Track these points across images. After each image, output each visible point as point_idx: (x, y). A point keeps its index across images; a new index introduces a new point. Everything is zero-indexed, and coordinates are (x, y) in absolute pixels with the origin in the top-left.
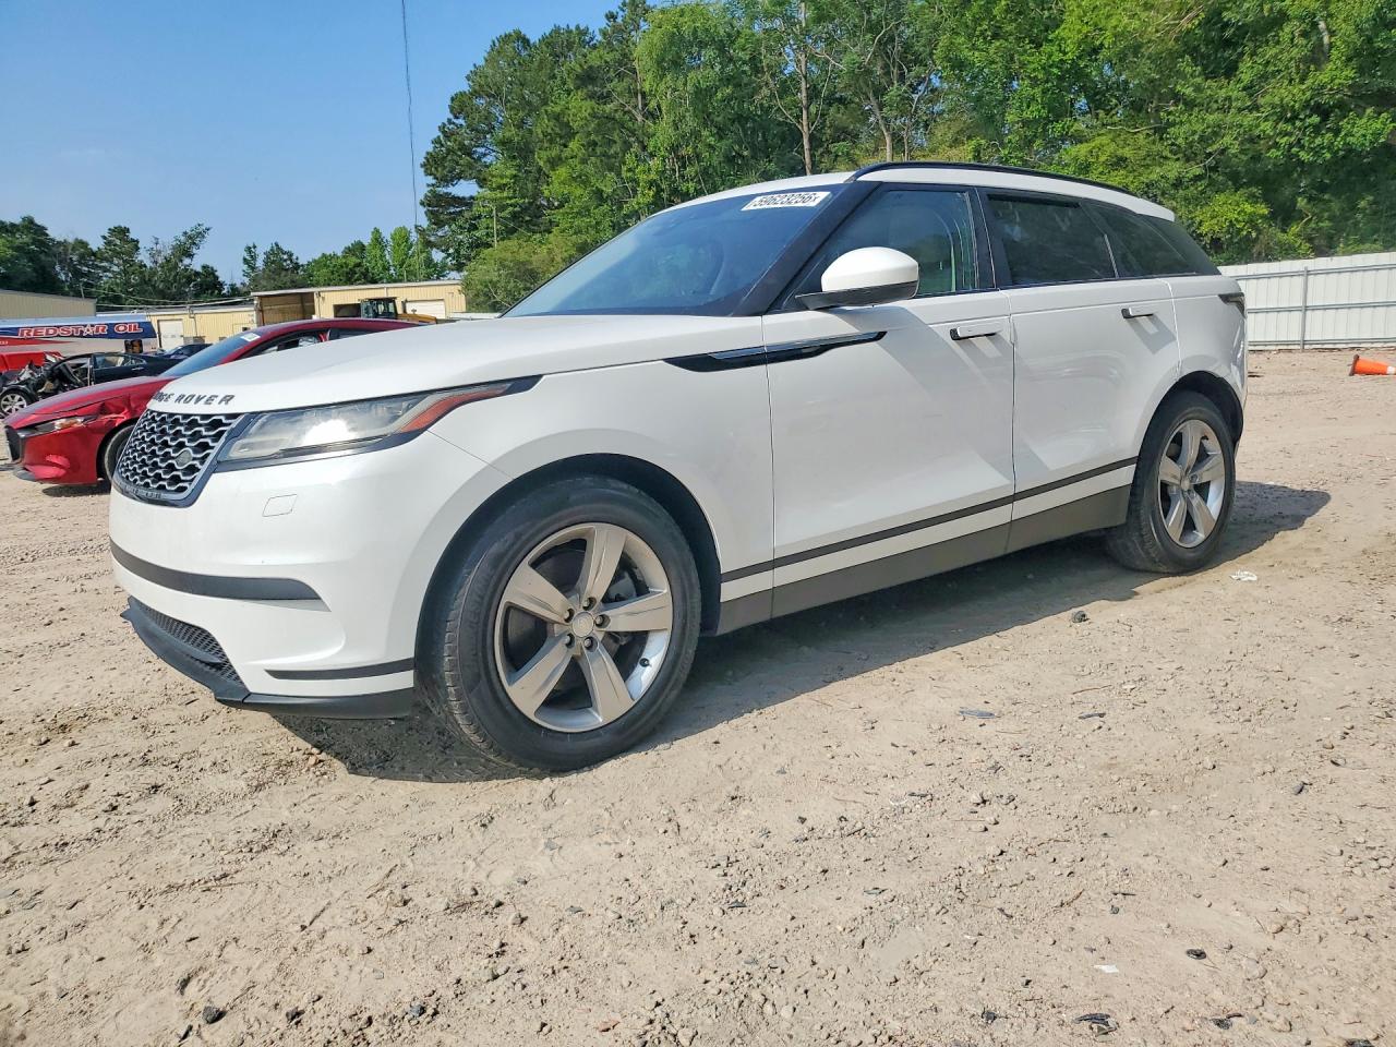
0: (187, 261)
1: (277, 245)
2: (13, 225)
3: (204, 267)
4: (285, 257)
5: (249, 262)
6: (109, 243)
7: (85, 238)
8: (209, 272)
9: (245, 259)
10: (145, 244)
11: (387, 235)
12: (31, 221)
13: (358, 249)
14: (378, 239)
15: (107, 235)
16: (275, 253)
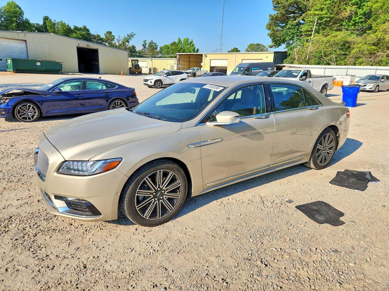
0: (127, 44)
1: (152, 41)
2: (80, 28)
3: (133, 46)
4: (154, 45)
5: (144, 46)
6: (106, 36)
7: (99, 34)
8: (134, 47)
9: (143, 44)
10: (116, 37)
11: (182, 40)
12: (85, 27)
13: (174, 44)
14: (180, 41)
16: (151, 43)
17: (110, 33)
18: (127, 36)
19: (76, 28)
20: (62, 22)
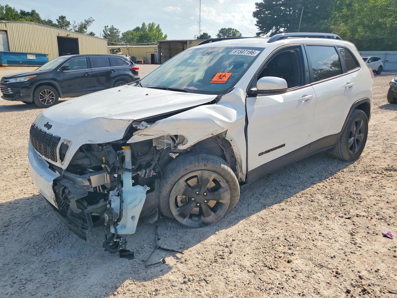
0: (85, 30)
1: (112, 26)
2: (28, 13)
4: (116, 31)
5: (105, 32)
6: (59, 22)
7: (52, 20)
9: (104, 30)
10: (72, 23)
11: (147, 24)
12: (34, 12)
13: (137, 29)
14: (144, 26)
15: (58, 19)
16: (112, 29)
17: (62, 18)
18: (84, 22)
19: (23, 13)
20: (6, 6)
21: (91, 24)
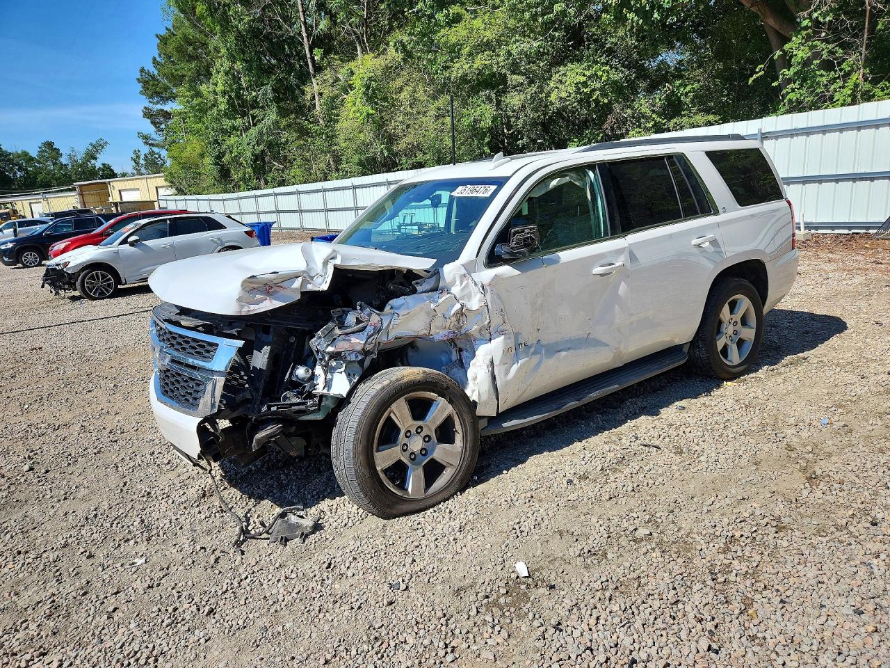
0: (93, 161)
3: (103, 165)
5: (136, 161)
6: (42, 152)
8: (107, 167)
9: (132, 158)
15: (41, 147)
17: (50, 145)
18: (90, 147)
21: (103, 150)
